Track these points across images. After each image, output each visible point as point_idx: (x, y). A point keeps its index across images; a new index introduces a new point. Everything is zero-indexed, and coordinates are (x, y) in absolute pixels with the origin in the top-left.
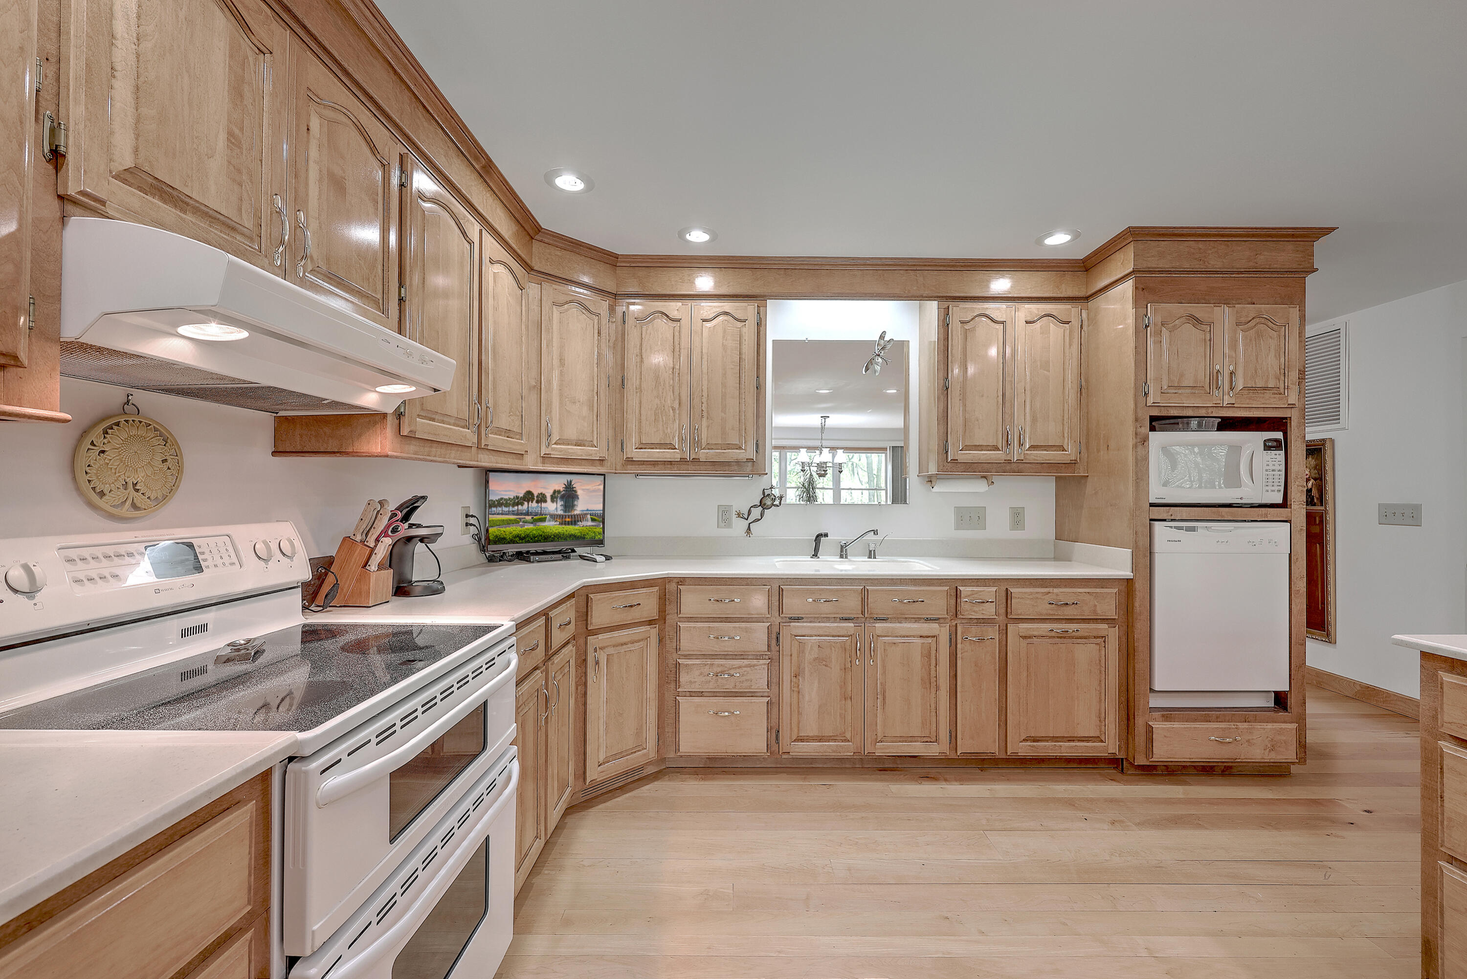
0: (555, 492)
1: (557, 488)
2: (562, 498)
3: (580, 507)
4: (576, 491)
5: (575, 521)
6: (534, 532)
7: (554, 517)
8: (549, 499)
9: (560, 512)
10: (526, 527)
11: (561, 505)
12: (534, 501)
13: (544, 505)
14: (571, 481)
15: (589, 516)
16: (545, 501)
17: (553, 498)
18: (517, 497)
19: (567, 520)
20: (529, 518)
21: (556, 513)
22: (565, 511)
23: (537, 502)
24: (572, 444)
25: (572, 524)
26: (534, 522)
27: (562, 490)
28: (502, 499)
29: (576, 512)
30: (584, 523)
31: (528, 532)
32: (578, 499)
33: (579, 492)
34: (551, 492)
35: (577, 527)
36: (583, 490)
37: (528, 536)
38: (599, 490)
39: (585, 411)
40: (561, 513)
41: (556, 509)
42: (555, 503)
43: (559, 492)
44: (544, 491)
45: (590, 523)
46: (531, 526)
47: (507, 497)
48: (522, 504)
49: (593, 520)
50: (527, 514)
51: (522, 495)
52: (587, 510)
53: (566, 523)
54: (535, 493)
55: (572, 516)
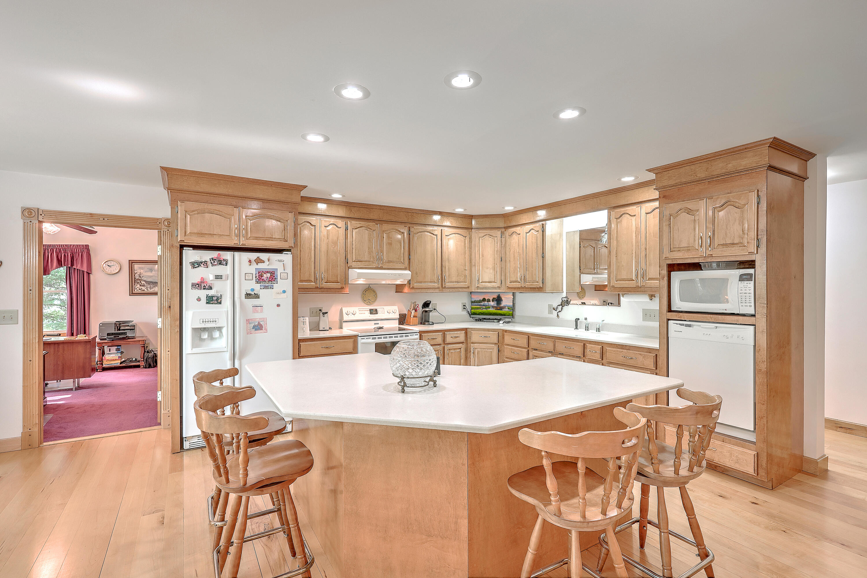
0: (493, 298)
1: (494, 297)
2: (496, 300)
3: (503, 304)
4: (501, 298)
5: (501, 309)
6: (486, 312)
7: (493, 307)
8: (491, 301)
9: (496, 305)
10: (483, 310)
11: (496, 303)
12: (486, 302)
13: (489, 303)
14: (499, 295)
15: (507, 307)
16: (490, 302)
17: (493, 301)
18: (480, 300)
19: (498, 308)
20: (484, 307)
21: (494, 305)
22: (497, 305)
23: (487, 302)
24: (487, 283)
25: (500, 310)
26: (486, 309)
27: (496, 297)
28: (475, 301)
29: (501, 306)
30: (505, 310)
31: (484, 312)
32: (502, 301)
33: (503, 299)
34: (492, 298)
35: (502, 311)
36: (504, 298)
37: (484, 313)
38: (511, 298)
39: (491, 271)
40: (496, 306)
41: (494, 304)
42: (493, 302)
43: (495, 298)
44: (489, 298)
45: (507, 310)
46: (485, 310)
47: (477, 300)
48: (482, 302)
49: (508, 309)
50: (484, 305)
51: (482, 299)
52: (506, 305)
53: (497, 310)
54: (486, 299)
55: (500, 307)
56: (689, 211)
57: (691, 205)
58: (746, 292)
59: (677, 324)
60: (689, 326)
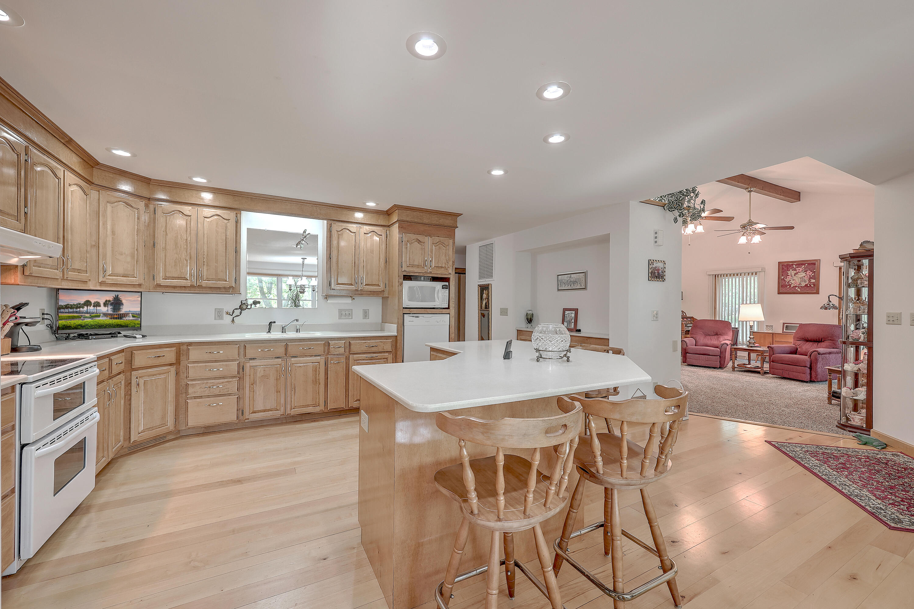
0: (106, 301)
1: (108, 299)
2: (112, 304)
3: (124, 309)
4: (121, 301)
5: (121, 317)
6: (92, 323)
7: (105, 315)
8: (102, 305)
9: (110, 312)
10: (86, 320)
11: (111, 308)
12: (92, 306)
13: (98, 308)
14: (118, 295)
15: (131, 315)
16: (100, 306)
17: (105, 304)
18: (79, 304)
19: (115, 316)
20: (88, 315)
21: (107, 312)
22: (114, 312)
23: (94, 306)
24: (120, 276)
25: (118, 319)
26: (92, 317)
27: (111, 300)
28: (68, 304)
29: (121, 312)
30: (127, 318)
31: (87, 323)
32: (123, 305)
33: (124, 301)
34: (104, 301)
35: (122, 320)
36: (126, 300)
37: (87, 325)
38: (138, 300)
39: (129, 259)
40: (112, 312)
41: (108, 310)
42: (107, 307)
43: (109, 301)
44: (98, 301)
45: (131, 318)
46: (90, 320)
47: (72, 304)
48: (83, 308)
49: (133, 316)
50: (87, 313)
51: (83, 303)
52: (130, 311)
53: (114, 319)
54: (93, 302)
55: (118, 314)
56: (419, 242)
57: (420, 238)
58: (445, 295)
59: (410, 316)
60: (418, 317)
